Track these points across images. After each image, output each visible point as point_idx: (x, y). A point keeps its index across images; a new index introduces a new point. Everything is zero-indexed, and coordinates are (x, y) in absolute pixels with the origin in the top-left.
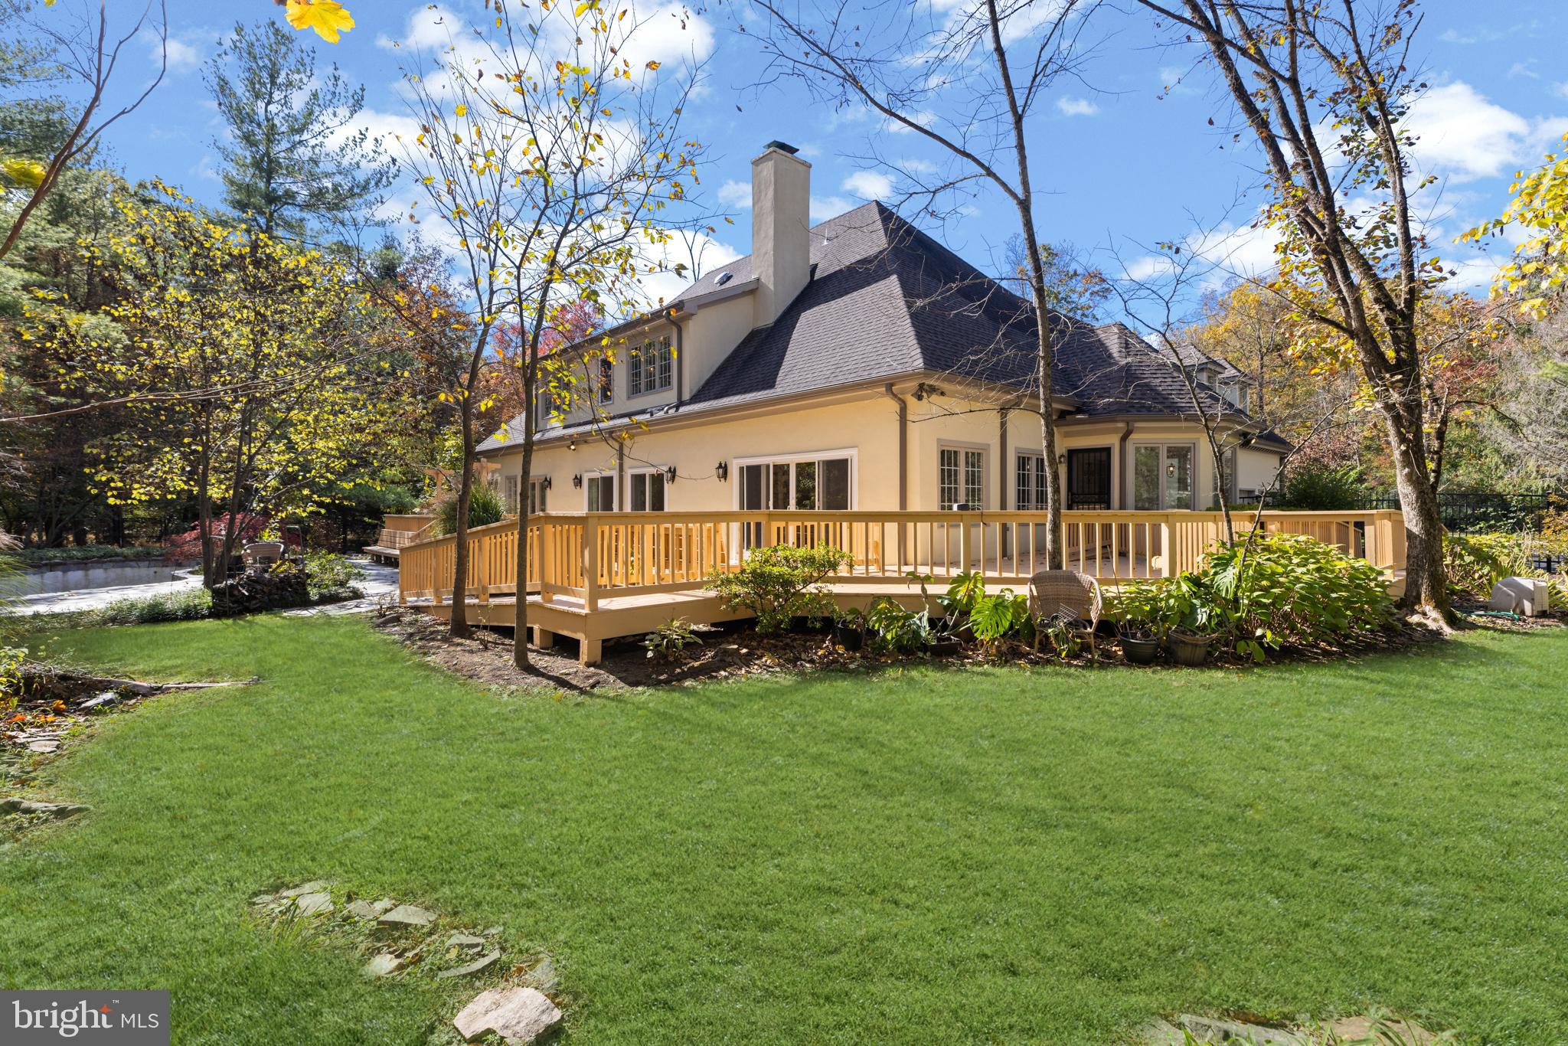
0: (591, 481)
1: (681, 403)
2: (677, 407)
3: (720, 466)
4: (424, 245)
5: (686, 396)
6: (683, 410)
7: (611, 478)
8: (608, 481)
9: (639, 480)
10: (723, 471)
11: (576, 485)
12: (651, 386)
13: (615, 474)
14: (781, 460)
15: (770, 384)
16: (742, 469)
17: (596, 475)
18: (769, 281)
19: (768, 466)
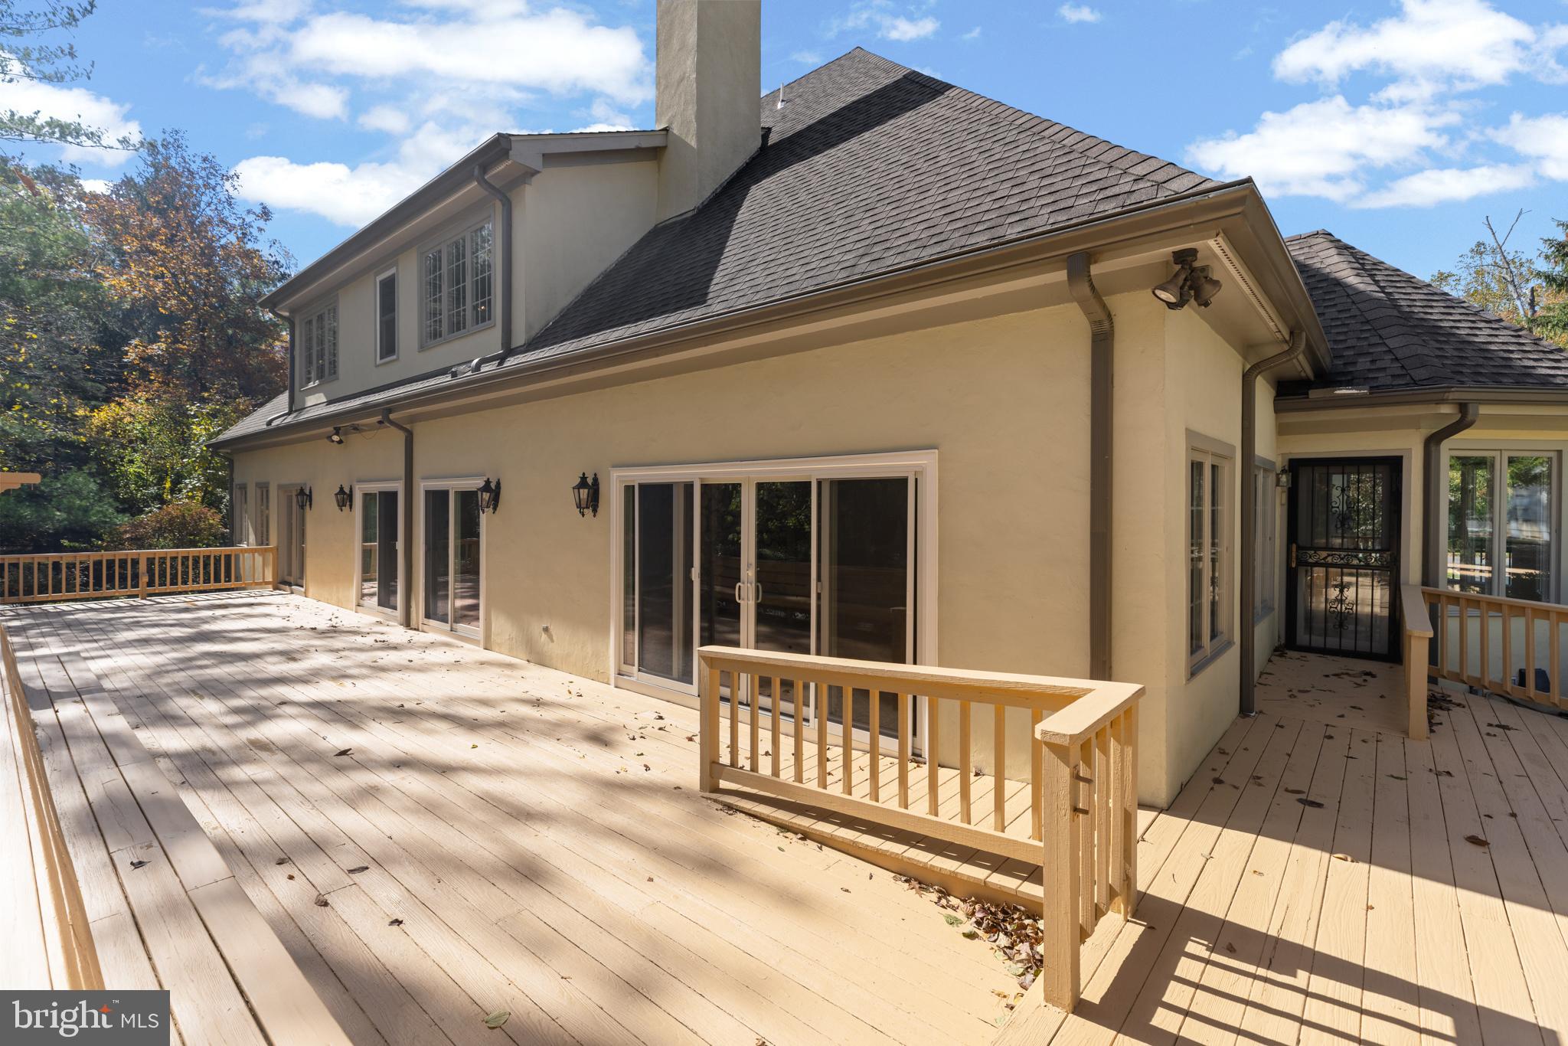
0: (368, 497)
1: (509, 351)
2: (502, 359)
3: (583, 483)
4: (189, 153)
5: (519, 338)
6: (511, 362)
7: (394, 495)
8: (390, 497)
9: (437, 500)
10: (590, 493)
11: (341, 505)
12: (458, 326)
13: (399, 487)
14: (721, 474)
15: (698, 296)
16: (629, 490)
17: (375, 487)
18: (687, 133)
19: (689, 487)
